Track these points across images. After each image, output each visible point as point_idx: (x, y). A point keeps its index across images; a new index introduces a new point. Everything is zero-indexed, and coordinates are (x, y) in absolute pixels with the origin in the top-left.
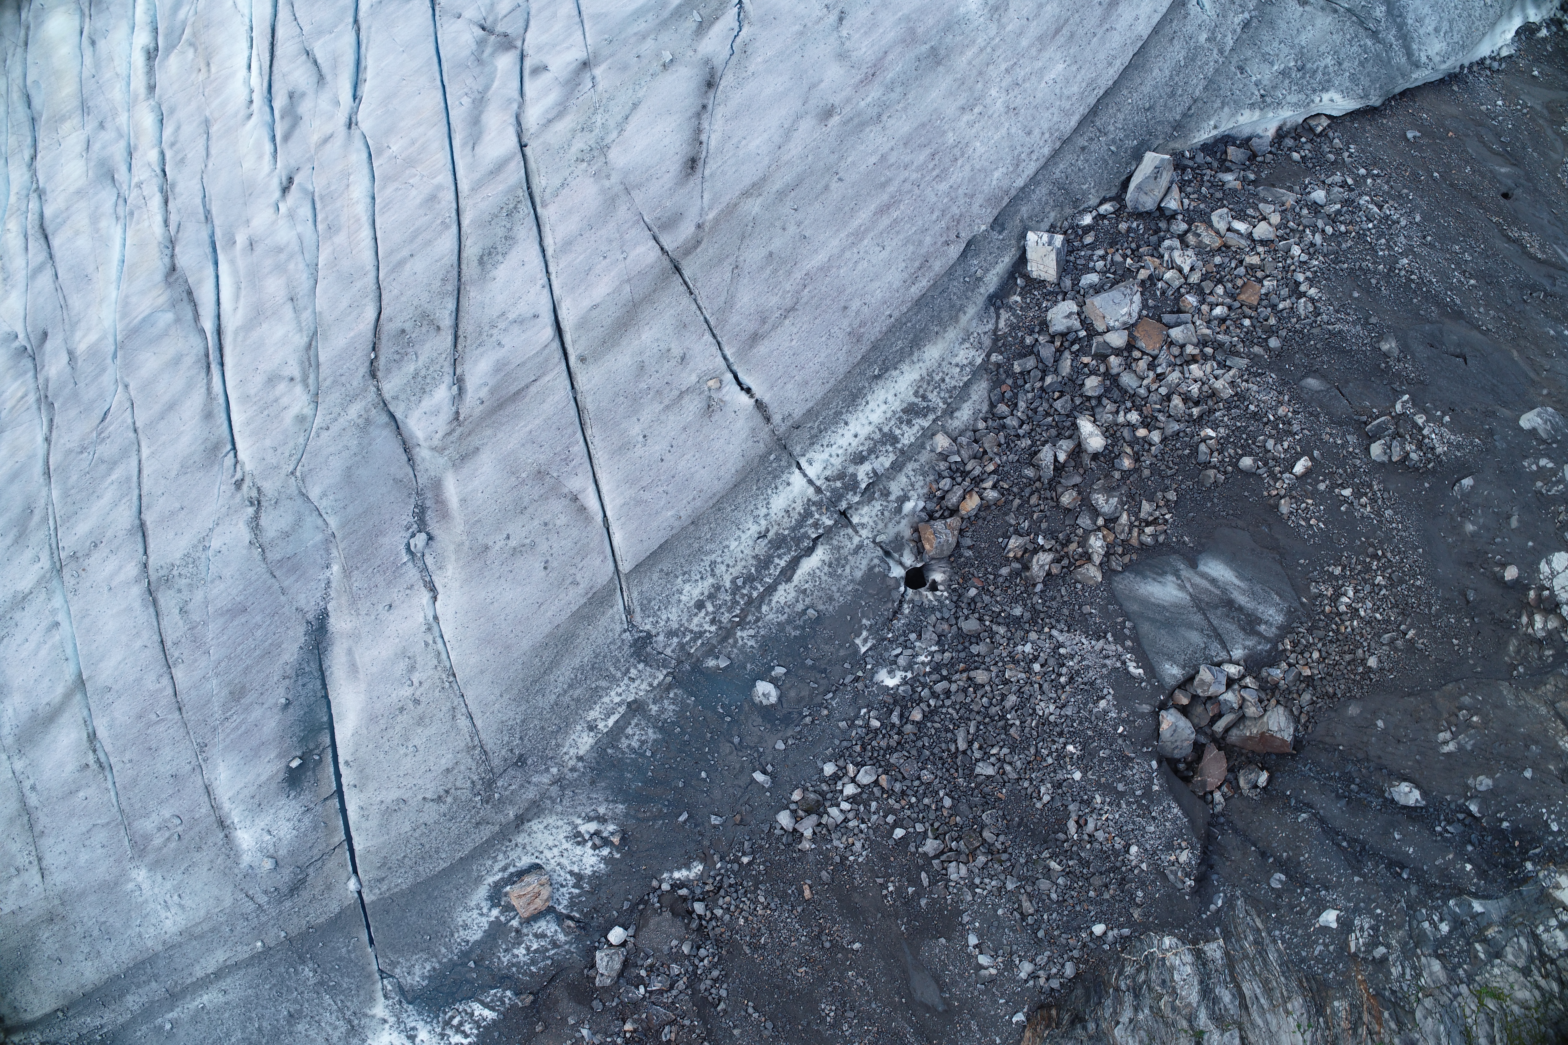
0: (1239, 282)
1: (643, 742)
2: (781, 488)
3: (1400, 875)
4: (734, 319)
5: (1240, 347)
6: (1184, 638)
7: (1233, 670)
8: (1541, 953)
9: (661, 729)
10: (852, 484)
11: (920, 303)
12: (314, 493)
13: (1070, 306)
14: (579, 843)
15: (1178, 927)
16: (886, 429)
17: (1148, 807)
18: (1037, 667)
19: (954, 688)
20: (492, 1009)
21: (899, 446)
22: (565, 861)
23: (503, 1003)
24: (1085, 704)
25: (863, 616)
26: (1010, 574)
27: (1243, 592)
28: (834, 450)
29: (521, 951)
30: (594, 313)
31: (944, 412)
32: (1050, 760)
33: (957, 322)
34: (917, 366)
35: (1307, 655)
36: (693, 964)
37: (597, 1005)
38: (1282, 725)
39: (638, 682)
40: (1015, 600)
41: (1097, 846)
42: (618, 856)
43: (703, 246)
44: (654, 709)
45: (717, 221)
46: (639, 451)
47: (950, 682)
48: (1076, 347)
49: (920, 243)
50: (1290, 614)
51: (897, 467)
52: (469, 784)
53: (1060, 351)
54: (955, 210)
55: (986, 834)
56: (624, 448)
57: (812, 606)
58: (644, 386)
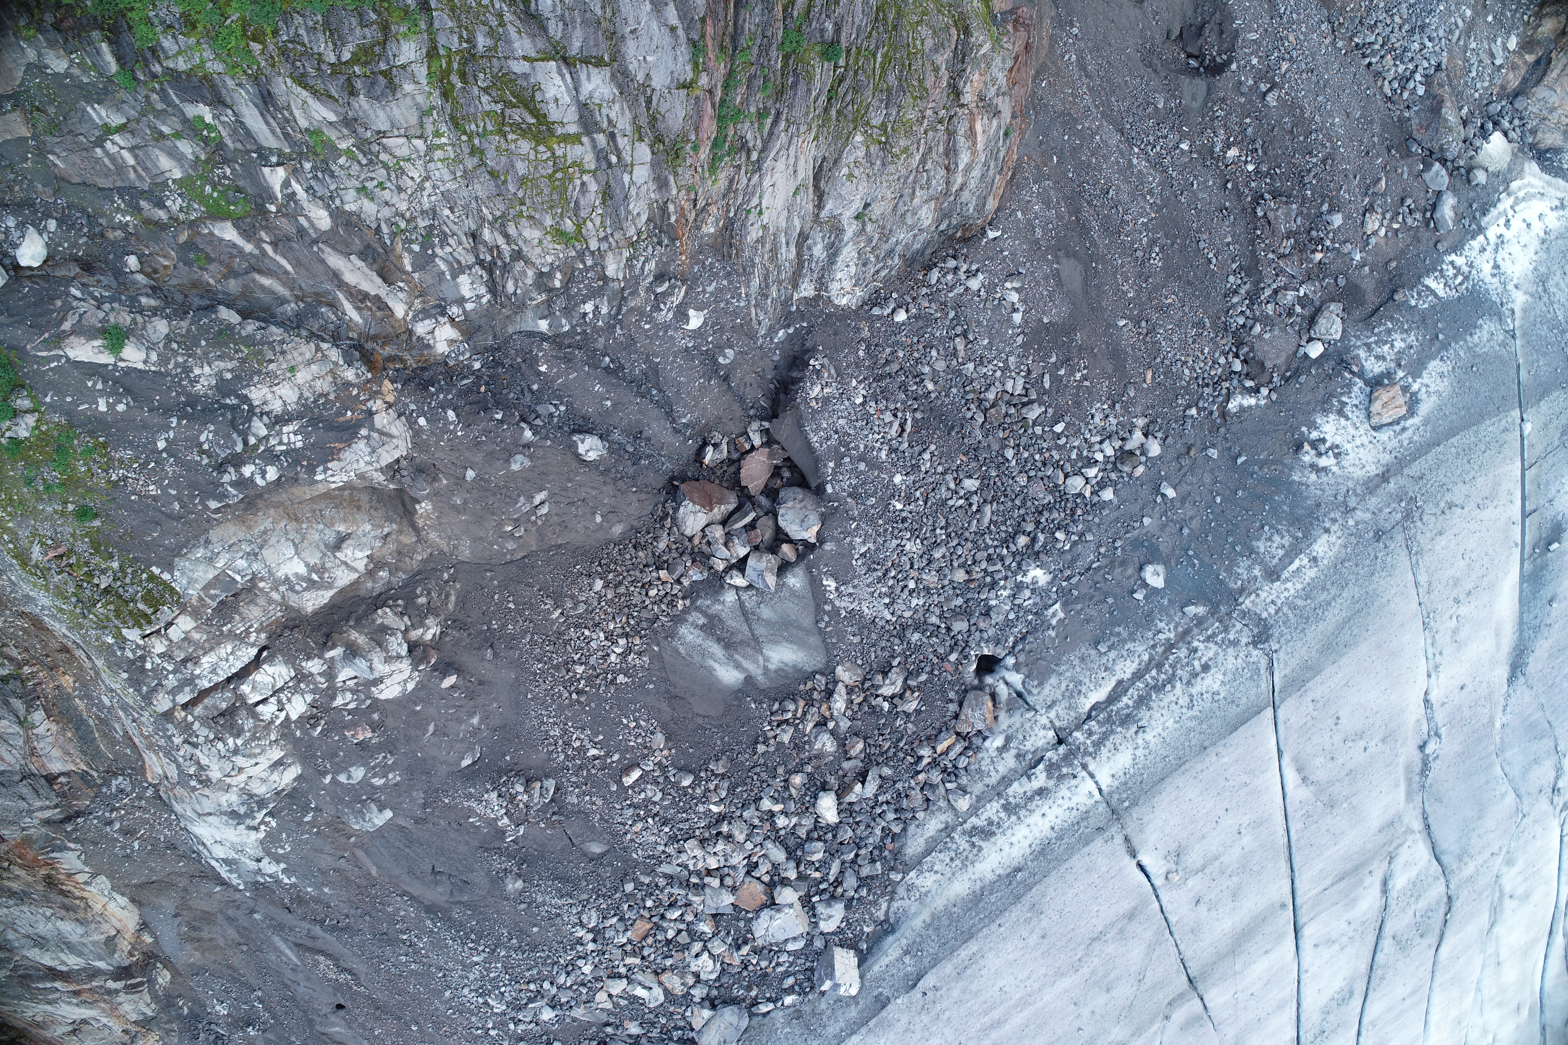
0: (650, 940)
1: (1270, 539)
2: (1121, 773)
3: (612, 361)
4: (1148, 935)
5: (662, 882)
6: (775, 612)
7: (739, 581)
8: (491, 273)
9: (1252, 551)
10: (1051, 768)
11: (969, 936)
12: (1511, 797)
13: (827, 926)
14: (1337, 447)
15: (830, 315)
16: (1014, 818)
17: (840, 444)
18: (912, 585)
19: (984, 565)
20: (1428, 288)
21: (1002, 801)
22: (1351, 430)
23: (1419, 294)
24: (878, 549)
25: (1053, 640)
26: (918, 675)
27: (712, 656)
28: (1066, 804)
29: (1399, 345)
30: (1268, 947)
31: (954, 829)
32: (918, 494)
33: (933, 915)
34: (977, 876)
35: (662, 593)
36: (1252, 310)
37: (1342, 281)
38: (692, 517)
39: (1269, 600)
40: (918, 648)
41: (892, 407)
42: (1304, 429)
43: (1167, 1001)
44: (1257, 571)
45: (1152, 1022)
46: (1245, 820)
47: (985, 570)
48: (822, 887)
49: (964, 991)
50: (671, 635)
51: (1006, 781)
52: (1425, 518)
53: (838, 882)
54: (925, 1019)
55: (980, 419)
56: (1258, 824)
57: (1101, 654)
58: (1235, 879)
